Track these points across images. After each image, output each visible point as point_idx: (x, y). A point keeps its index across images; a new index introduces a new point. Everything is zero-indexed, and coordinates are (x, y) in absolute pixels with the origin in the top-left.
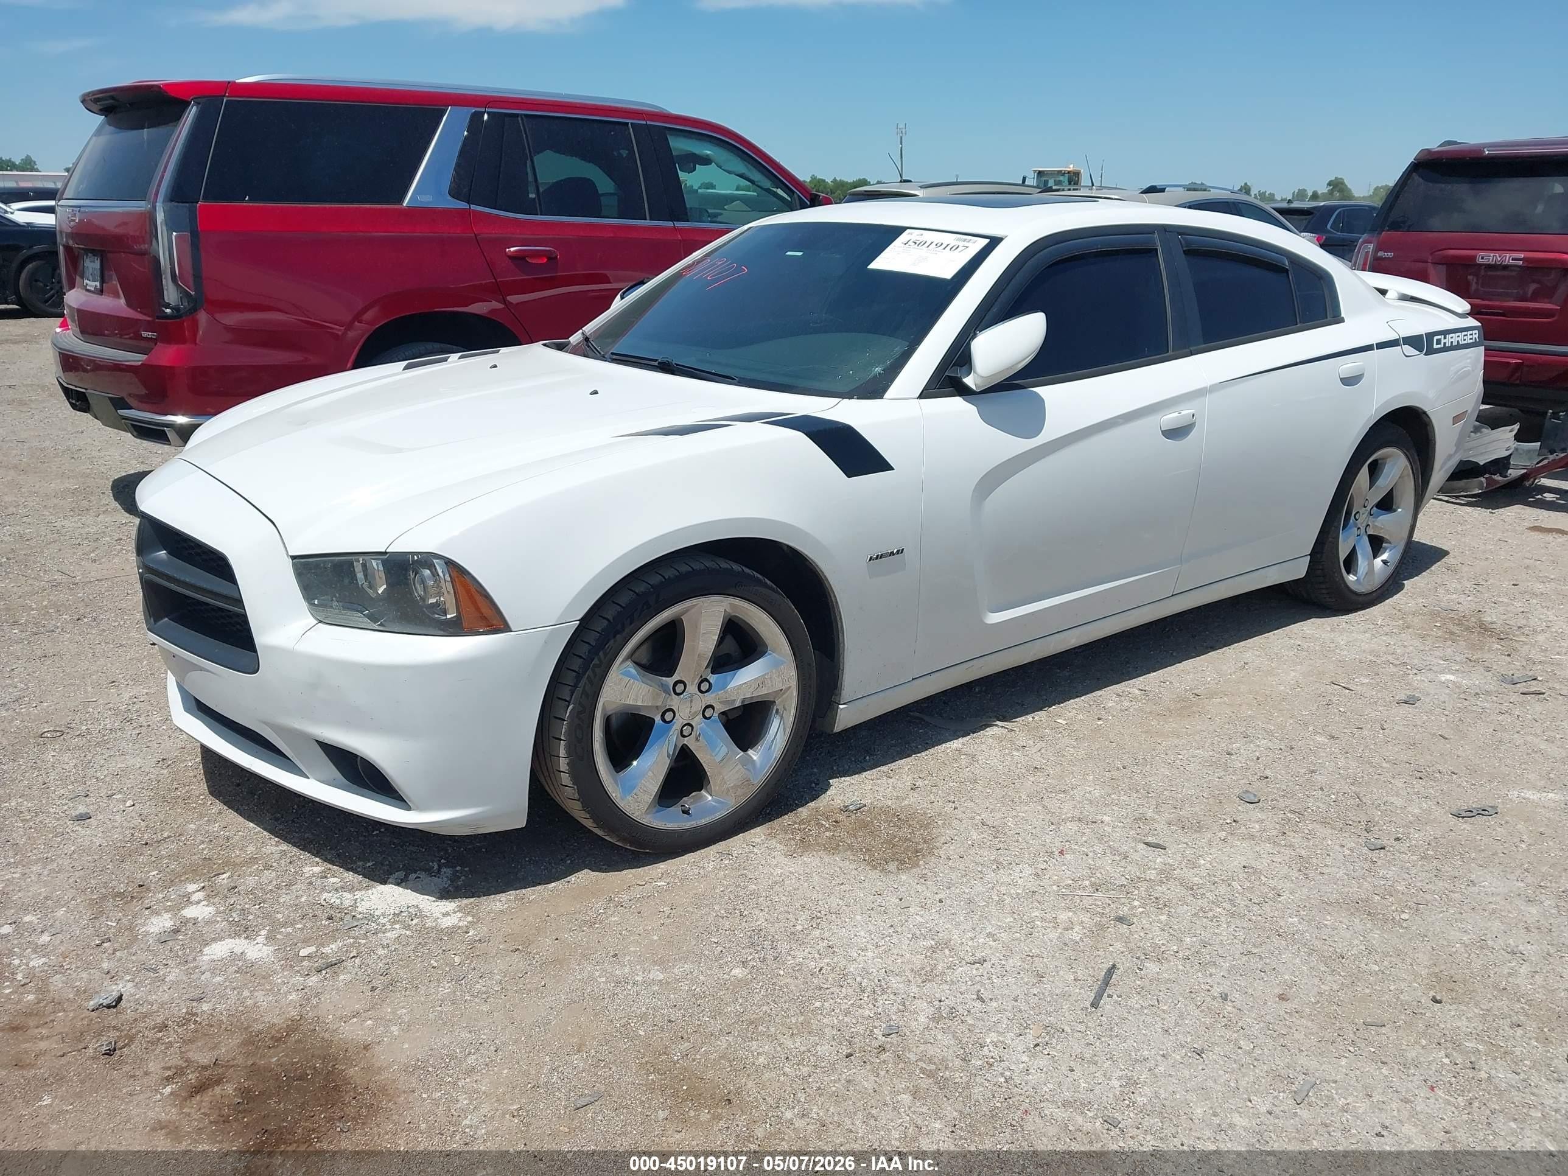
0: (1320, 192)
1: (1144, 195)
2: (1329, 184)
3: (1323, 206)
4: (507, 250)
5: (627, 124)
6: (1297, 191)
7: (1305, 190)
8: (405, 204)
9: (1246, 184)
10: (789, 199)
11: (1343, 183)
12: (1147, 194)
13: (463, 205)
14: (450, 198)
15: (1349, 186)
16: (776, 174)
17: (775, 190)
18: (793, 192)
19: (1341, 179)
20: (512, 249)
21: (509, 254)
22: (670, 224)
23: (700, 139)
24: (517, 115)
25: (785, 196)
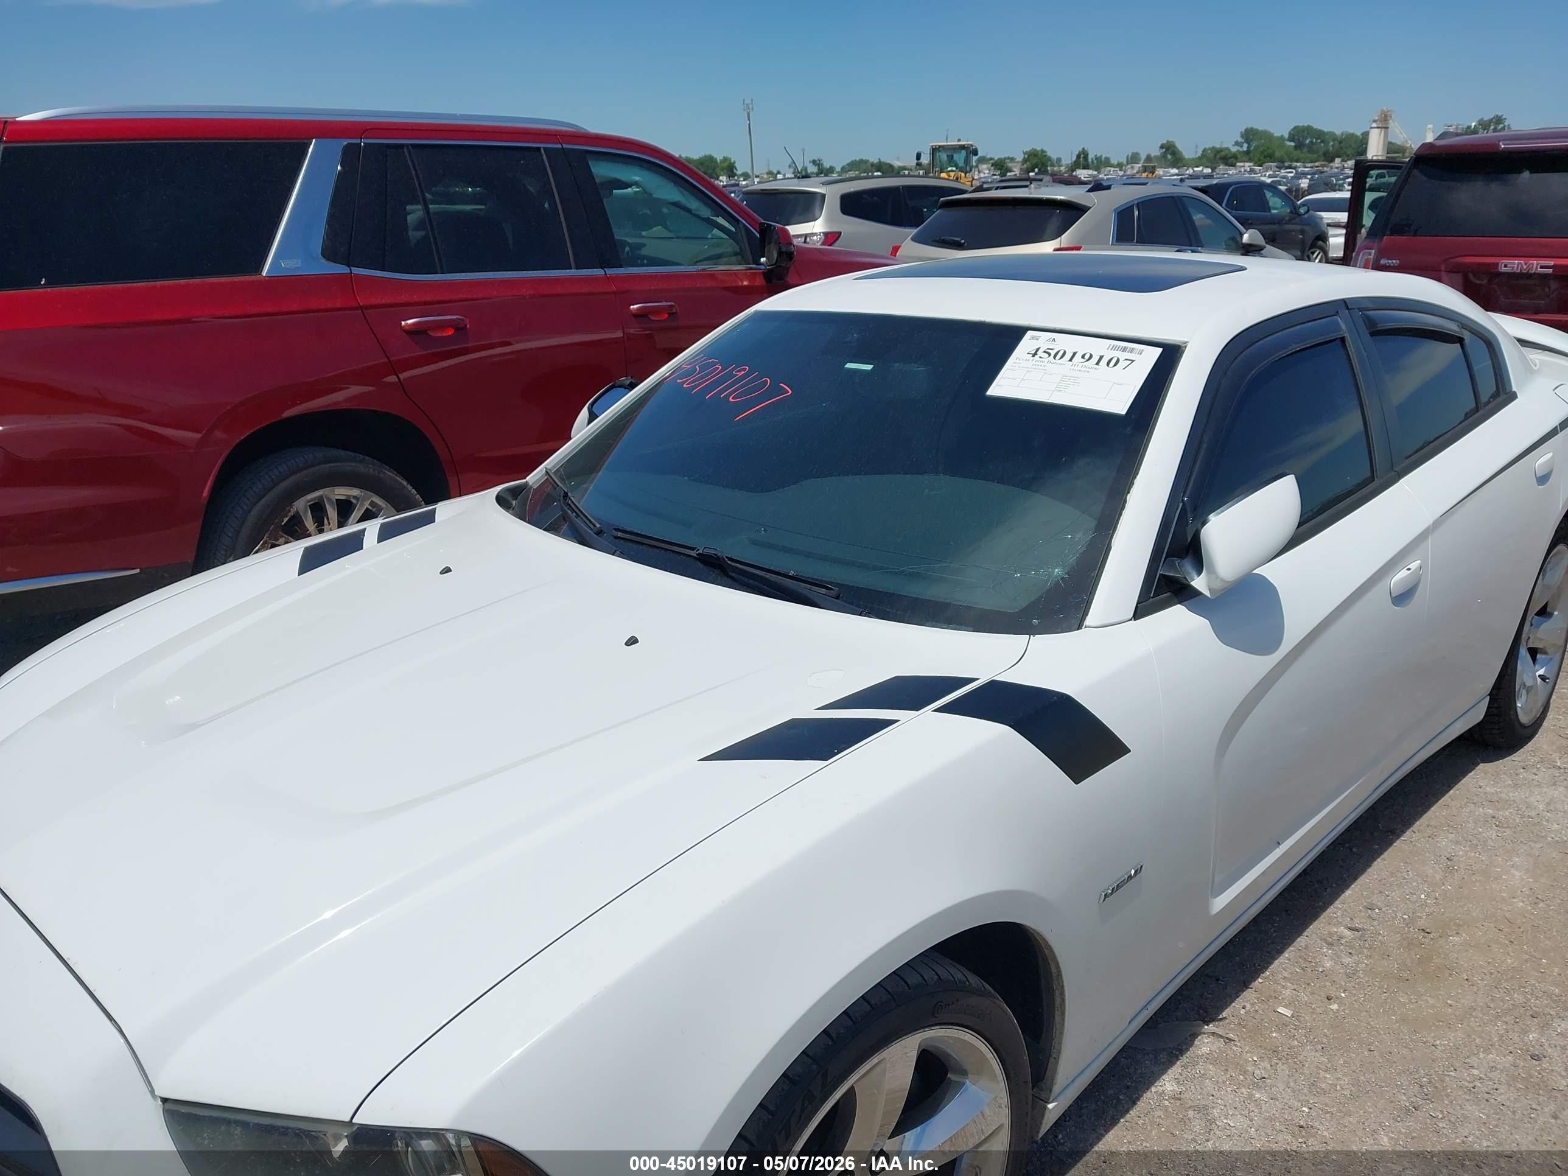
0: (1153, 155)
1: (1091, 194)
2: (1162, 147)
3: (1216, 184)
4: (403, 323)
5: (539, 149)
6: (1130, 154)
7: (1138, 154)
8: (264, 274)
9: (1083, 149)
10: (733, 229)
11: (1174, 146)
12: (1094, 193)
13: (342, 269)
14: (323, 261)
15: (1180, 149)
16: (713, 196)
17: (714, 218)
18: (737, 221)
19: (1172, 142)
20: (410, 322)
21: (407, 328)
22: (599, 272)
23: (625, 163)
24: (402, 146)
25: (726, 224)
